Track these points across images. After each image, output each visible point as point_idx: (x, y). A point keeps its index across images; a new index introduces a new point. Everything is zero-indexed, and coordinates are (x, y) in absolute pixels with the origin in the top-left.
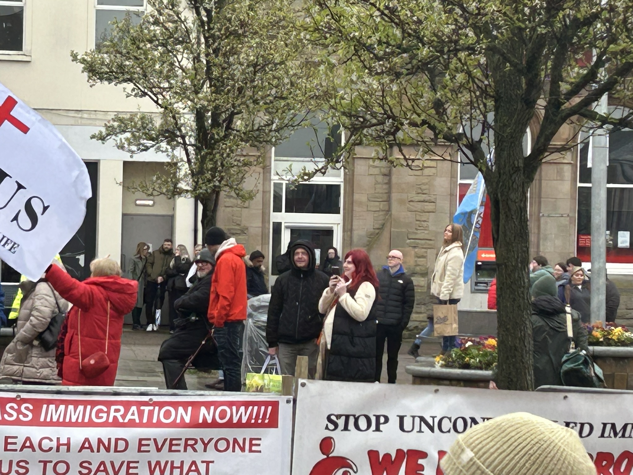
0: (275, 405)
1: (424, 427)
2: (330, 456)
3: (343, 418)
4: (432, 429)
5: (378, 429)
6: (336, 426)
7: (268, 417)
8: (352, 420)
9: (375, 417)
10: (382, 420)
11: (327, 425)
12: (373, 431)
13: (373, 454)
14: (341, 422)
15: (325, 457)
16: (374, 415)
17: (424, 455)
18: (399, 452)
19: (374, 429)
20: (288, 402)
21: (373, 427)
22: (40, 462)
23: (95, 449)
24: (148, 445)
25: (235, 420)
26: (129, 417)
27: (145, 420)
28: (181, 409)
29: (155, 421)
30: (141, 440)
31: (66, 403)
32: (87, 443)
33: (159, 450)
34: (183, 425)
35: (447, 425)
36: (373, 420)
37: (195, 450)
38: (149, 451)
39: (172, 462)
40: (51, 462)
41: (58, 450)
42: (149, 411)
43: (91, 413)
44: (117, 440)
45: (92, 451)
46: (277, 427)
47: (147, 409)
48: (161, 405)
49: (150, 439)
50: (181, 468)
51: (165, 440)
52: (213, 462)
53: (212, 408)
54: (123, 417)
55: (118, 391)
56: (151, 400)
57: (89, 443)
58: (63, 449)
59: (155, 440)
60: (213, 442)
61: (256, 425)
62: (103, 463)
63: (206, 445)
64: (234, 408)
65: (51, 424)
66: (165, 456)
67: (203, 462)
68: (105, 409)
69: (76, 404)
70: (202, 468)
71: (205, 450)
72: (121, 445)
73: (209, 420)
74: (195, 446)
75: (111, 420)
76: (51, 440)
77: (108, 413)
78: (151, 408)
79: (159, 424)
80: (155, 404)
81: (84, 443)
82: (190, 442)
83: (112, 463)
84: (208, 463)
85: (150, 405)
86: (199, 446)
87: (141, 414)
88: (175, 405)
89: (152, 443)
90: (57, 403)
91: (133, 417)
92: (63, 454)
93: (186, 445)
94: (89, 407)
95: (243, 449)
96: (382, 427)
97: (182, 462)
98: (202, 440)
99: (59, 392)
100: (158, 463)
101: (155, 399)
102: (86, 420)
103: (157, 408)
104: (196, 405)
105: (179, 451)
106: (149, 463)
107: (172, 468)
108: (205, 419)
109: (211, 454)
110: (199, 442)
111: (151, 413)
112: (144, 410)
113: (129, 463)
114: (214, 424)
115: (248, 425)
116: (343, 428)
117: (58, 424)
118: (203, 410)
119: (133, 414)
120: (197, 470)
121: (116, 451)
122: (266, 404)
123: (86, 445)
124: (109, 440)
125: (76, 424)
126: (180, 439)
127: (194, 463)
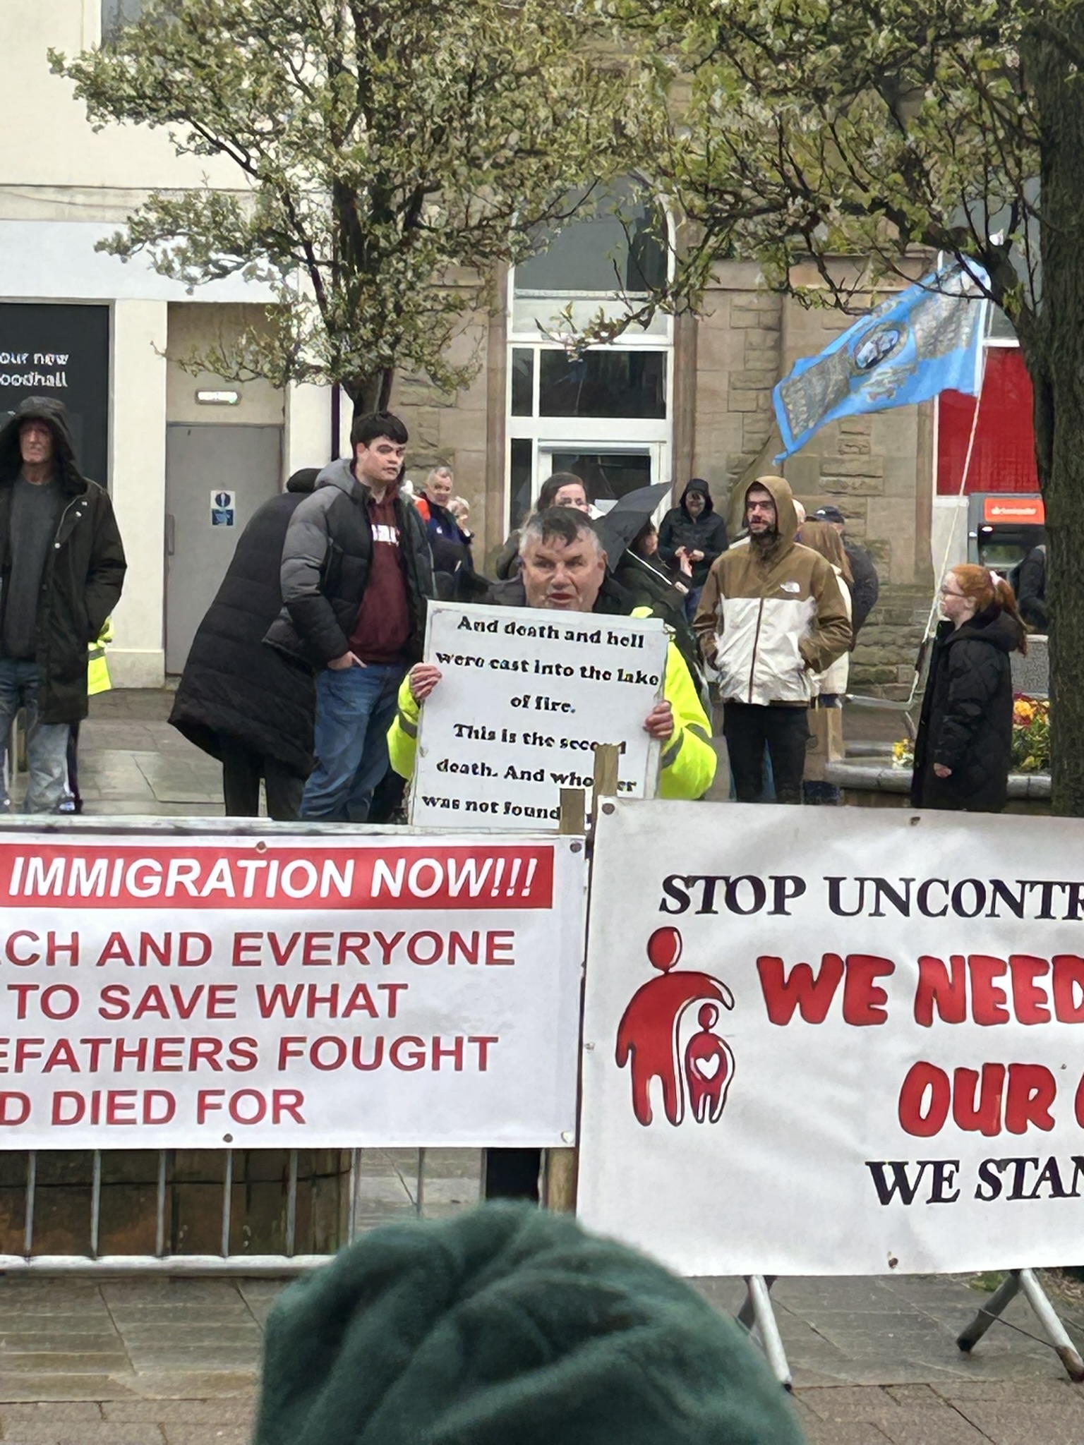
0: (545, 856)
1: (886, 903)
2: (672, 970)
3: (701, 884)
4: (904, 908)
5: (779, 908)
6: (685, 901)
7: (528, 883)
8: (720, 889)
9: (773, 882)
10: (790, 887)
11: (664, 901)
12: (770, 913)
13: (768, 967)
14: (696, 894)
15: (662, 973)
16: (771, 878)
17: (886, 967)
18: (830, 960)
19: (772, 908)
20: (575, 848)
21: (769, 903)
22: (11, 987)
23: (135, 955)
24: (258, 949)
25: (454, 890)
26: (212, 883)
27: (248, 891)
28: (329, 866)
29: (271, 892)
30: (239, 937)
31: (68, 853)
32: (116, 943)
33: (281, 960)
34: (335, 901)
35: (938, 898)
36: (770, 887)
37: (363, 960)
38: (258, 963)
39: (313, 988)
40: (36, 987)
41: (51, 960)
42: (258, 869)
43: (125, 875)
44: (184, 937)
45: (129, 962)
46: (550, 907)
47: (252, 866)
48: (285, 856)
49: (259, 935)
50: (333, 1000)
51: (296, 936)
52: (405, 986)
53: (401, 863)
54: (200, 883)
55: (185, 826)
56: (261, 845)
57: (122, 945)
58: (63, 957)
59: (272, 937)
60: (404, 941)
61: (503, 902)
62: (153, 990)
63: (388, 948)
64: (451, 863)
65: (35, 900)
66: (294, 974)
67: (382, 987)
68: (157, 867)
69: (91, 854)
70: (380, 1000)
71: (387, 960)
72: (195, 949)
73: (395, 890)
74: (363, 951)
75: (170, 892)
76: (34, 937)
77: (164, 875)
78: (263, 864)
79: (282, 901)
80: (272, 854)
81: (110, 945)
82: (351, 942)
83: (175, 990)
84: (393, 989)
85: (260, 857)
86: (374, 951)
87: (239, 876)
88: (318, 856)
89: (265, 943)
90: (47, 854)
91: (219, 885)
92: (62, 970)
93: (343, 949)
94: (120, 863)
95: (472, 958)
96: (789, 904)
97: (335, 988)
98: (379, 936)
99: (50, 829)
100: (280, 990)
101: (271, 842)
102: (115, 892)
103: (275, 864)
104: (364, 857)
105: (327, 962)
106: (260, 989)
107: (313, 1000)
108: (384, 888)
109: (400, 969)
110: (373, 938)
111: (262, 874)
112: (245, 869)
113: (213, 990)
114: (407, 900)
115: (484, 901)
116: (700, 908)
117: (50, 901)
118: (380, 867)
119: (221, 878)
120: (370, 1006)
121: (183, 961)
122: (524, 853)
123: (115, 948)
124: (168, 936)
125: (93, 902)
126: (331, 935)
127: (361, 988)
